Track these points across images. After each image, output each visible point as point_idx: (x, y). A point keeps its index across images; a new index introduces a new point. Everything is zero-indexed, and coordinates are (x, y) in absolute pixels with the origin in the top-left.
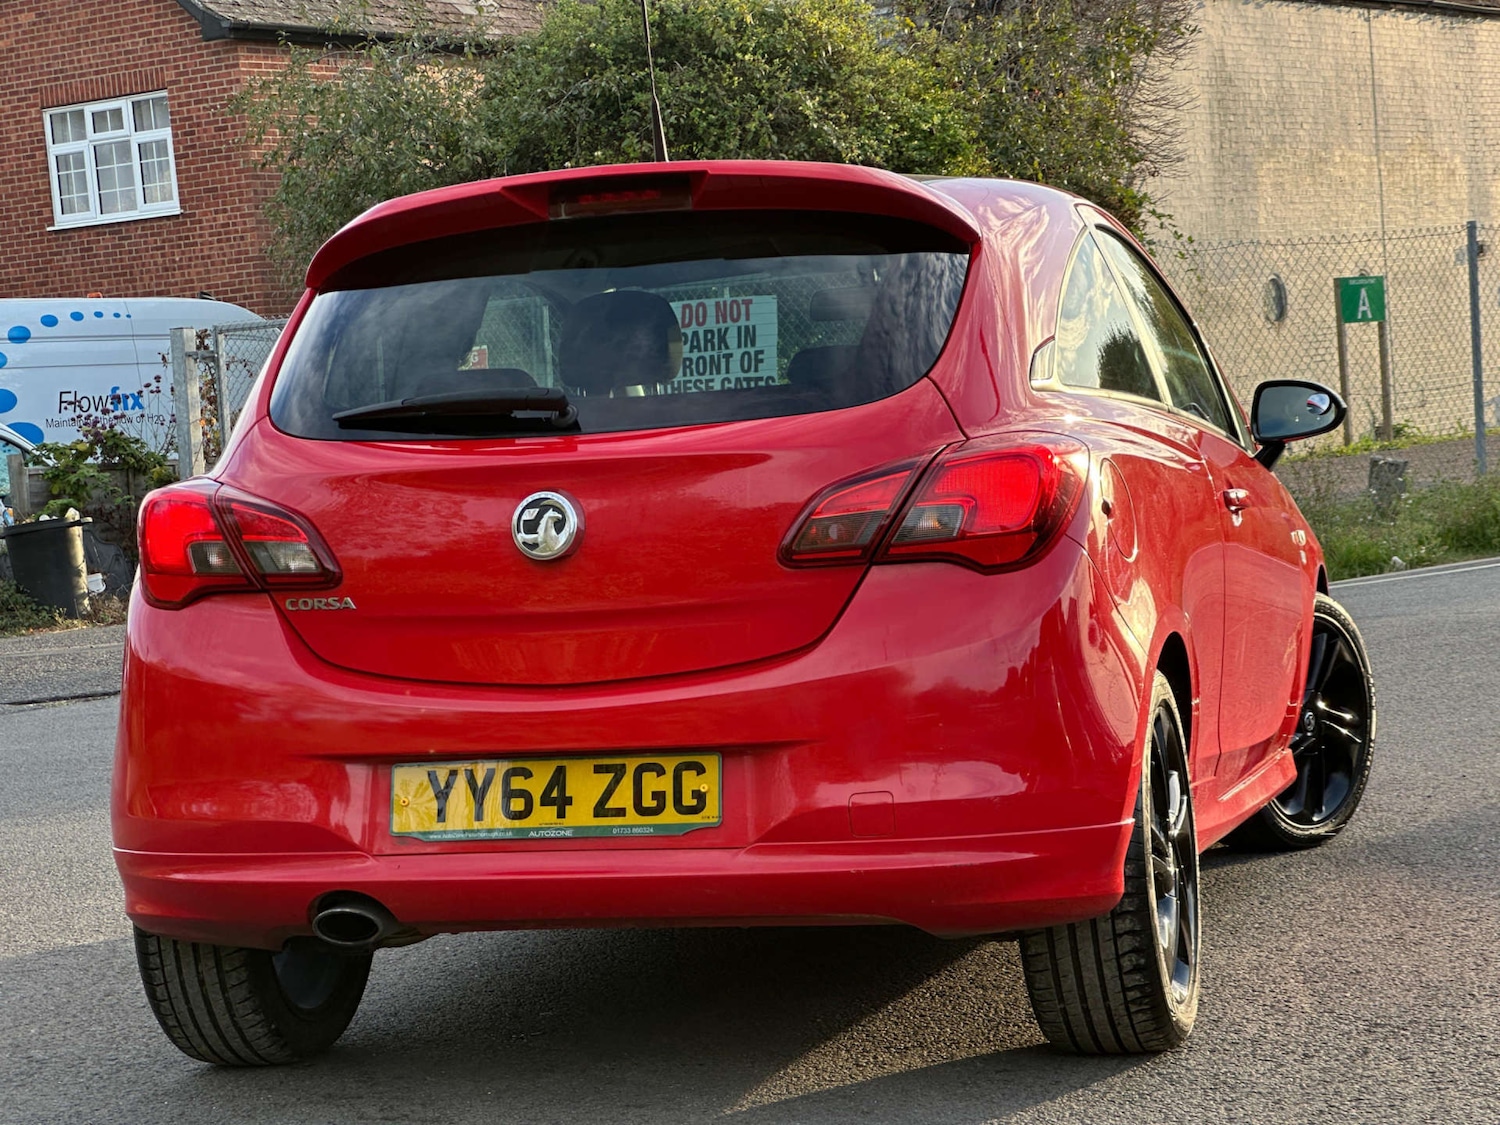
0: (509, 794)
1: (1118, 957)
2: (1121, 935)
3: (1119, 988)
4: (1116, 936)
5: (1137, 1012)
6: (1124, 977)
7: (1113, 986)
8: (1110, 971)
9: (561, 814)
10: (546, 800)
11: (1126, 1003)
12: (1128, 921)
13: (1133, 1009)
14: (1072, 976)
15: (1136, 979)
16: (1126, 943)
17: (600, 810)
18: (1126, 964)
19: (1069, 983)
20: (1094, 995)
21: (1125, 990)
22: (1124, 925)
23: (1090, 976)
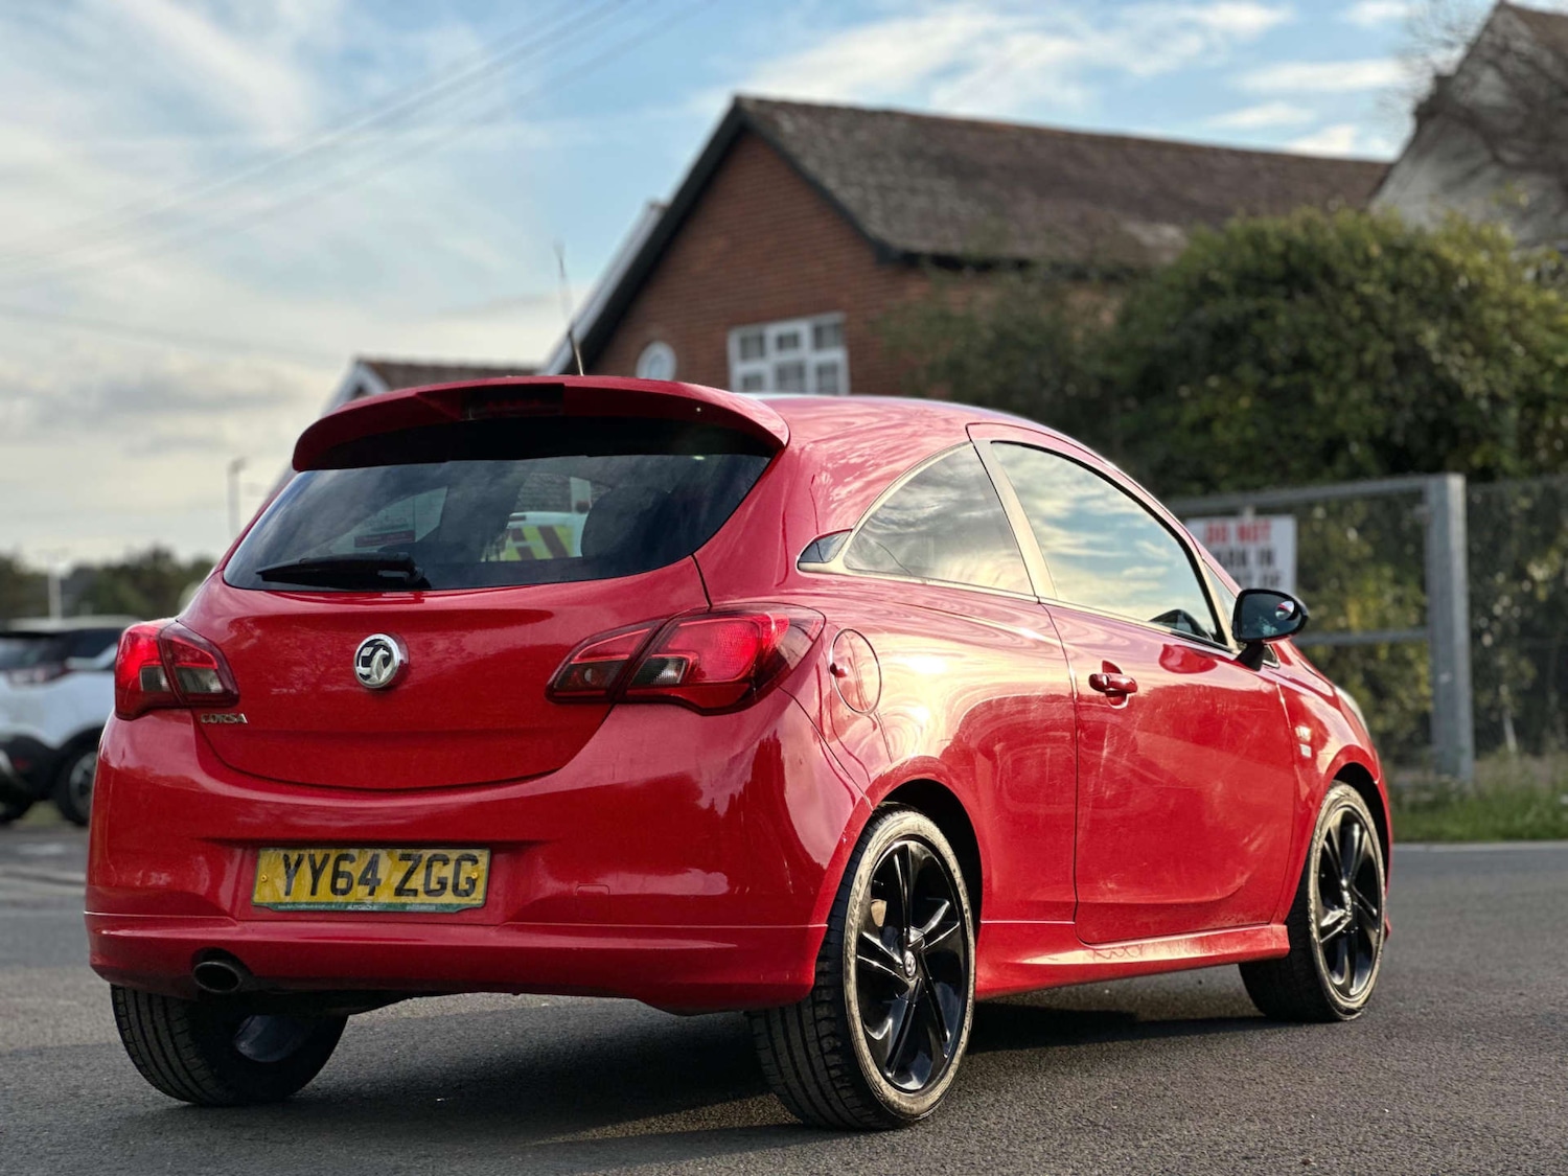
0: (336, 874)
1: (819, 1039)
2: (820, 1021)
3: (823, 1067)
4: (816, 1022)
5: (842, 1088)
6: (826, 1057)
7: (818, 1063)
8: (814, 1051)
9: (371, 893)
10: (363, 881)
11: (831, 1079)
12: (825, 1009)
13: (838, 1086)
14: (786, 1053)
15: (834, 1059)
16: (825, 1028)
17: (399, 891)
18: (825, 1046)
19: (785, 1060)
20: (806, 1072)
21: (828, 1068)
22: (823, 1012)
23: (799, 1055)
